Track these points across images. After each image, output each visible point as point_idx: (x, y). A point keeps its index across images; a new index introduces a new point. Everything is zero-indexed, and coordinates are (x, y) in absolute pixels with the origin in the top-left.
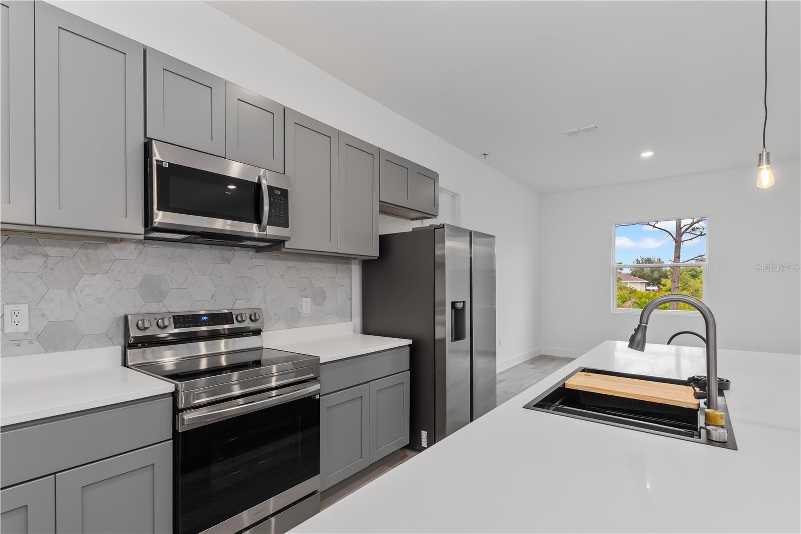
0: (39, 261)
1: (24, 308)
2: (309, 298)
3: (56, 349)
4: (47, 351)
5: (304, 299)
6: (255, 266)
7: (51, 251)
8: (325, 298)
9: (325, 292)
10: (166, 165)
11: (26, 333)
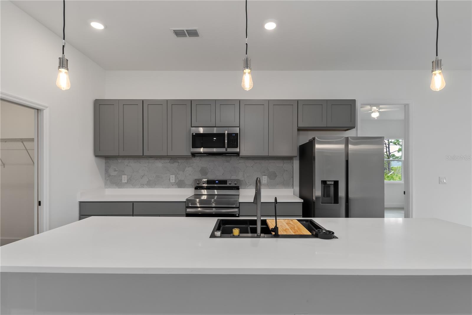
0: (177, 164)
1: (174, 176)
2: (267, 176)
3: (180, 188)
4: (178, 188)
5: (264, 177)
6: (240, 163)
7: (179, 161)
8: (276, 176)
9: (276, 174)
10: (194, 134)
11: (174, 183)
